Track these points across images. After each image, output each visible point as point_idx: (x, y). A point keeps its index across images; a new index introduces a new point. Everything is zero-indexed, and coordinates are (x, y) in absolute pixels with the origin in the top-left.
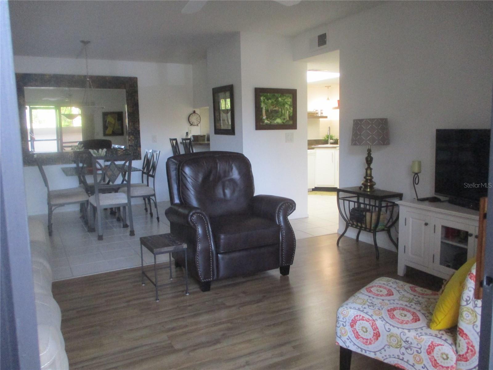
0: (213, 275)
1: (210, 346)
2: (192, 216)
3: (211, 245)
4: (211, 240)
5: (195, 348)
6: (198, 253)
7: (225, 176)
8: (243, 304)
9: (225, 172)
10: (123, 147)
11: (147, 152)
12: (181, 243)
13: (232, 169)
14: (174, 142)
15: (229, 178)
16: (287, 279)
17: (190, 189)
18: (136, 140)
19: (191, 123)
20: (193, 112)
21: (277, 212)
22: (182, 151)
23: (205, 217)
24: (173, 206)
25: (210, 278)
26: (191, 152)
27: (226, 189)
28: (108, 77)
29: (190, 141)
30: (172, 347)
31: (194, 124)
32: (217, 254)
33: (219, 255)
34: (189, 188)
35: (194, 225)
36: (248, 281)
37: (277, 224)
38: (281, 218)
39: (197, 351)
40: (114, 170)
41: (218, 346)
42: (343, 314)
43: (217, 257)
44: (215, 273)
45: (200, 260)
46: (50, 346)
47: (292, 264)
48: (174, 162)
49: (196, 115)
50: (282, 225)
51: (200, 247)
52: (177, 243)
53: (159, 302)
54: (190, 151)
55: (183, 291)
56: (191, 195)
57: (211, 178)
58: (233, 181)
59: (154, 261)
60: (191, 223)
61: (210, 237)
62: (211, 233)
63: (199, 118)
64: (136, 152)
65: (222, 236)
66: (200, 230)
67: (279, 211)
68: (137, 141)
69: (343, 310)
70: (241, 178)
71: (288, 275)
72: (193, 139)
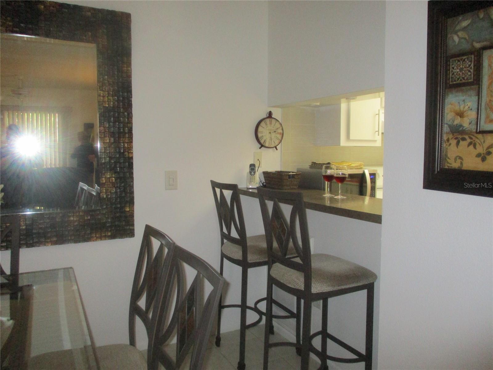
14: (218, 190)
19: (262, 142)
20: (266, 116)
31: (267, 145)
49: (273, 122)
63: (280, 130)
72: (263, 180)
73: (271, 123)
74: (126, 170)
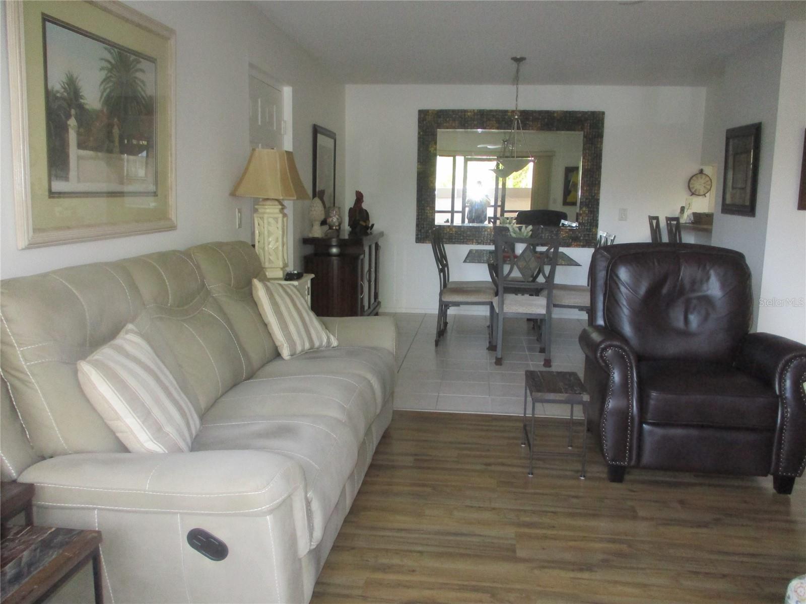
0: (630, 459)
1: (573, 570)
2: (604, 349)
3: (633, 406)
4: (633, 396)
5: (546, 564)
6: (605, 414)
7: (693, 290)
8: (668, 522)
9: (693, 283)
10: (574, 225)
11: (601, 236)
12: (581, 392)
13: (708, 278)
14: (654, 222)
15: (700, 294)
16: (787, 503)
17: (624, 305)
18: (592, 215)
19: (693, 191)
20: (698, 172)
21: (779, 370)
22: (665, 239)
23: (627, 355)
24: (589, 329)
25: (624, 461)
26: (678, 242)
27: (692, 313)
28: (557, 112)
29: (677, 223)
30: (514, 551)
31: (697, 193)
32: (642, 421)
33: (644, 425)
34: (619, 303)
35: (607, 365)
36: (701, 485)
37: (776, 394)
38: (788, 383)
39: (546, 570)
40: (530, 260)
41: (586, 575)
42: (798, 594)
43: (641, 429)
44: (634, 457)
45: (609, 428)
46: (272, 485)
47: (800, 476)
48: (604, 256)
49: (704, 177)
50: (786, 397)
51: (611, 404)
52: (576, 390)
53: (532, 477)
54: (676, 240)
55: (577, 471)
56: (623, 315)
57: (665, 291)
58: (707, 300)
59: (523, 412)
60: (601, 361)
61: (633, 389)
62: (635, 385)
63: (709, 182)
64: (588, 235)
65: (654, 394)
66: (616, 376)
67: (784, 370)
68: (593, 217)
69: (799, 585)
70: (724, 296)
71: (789, 495)
72: (692, 218)
73: (701, 178)
74: (595, 206)
